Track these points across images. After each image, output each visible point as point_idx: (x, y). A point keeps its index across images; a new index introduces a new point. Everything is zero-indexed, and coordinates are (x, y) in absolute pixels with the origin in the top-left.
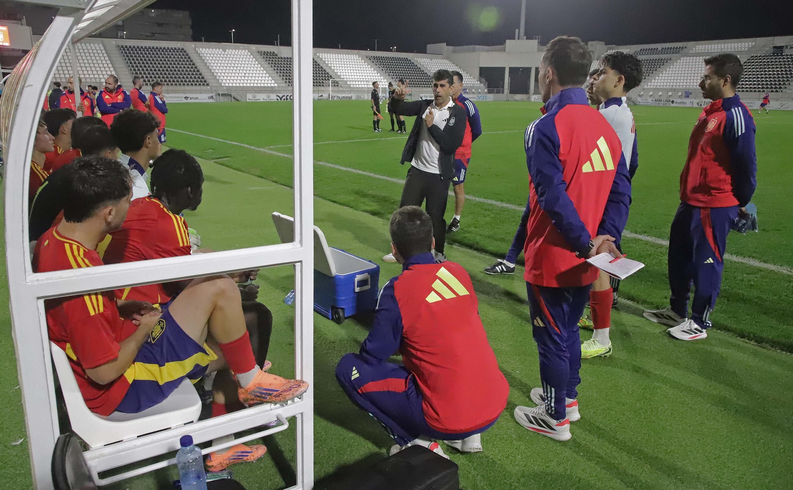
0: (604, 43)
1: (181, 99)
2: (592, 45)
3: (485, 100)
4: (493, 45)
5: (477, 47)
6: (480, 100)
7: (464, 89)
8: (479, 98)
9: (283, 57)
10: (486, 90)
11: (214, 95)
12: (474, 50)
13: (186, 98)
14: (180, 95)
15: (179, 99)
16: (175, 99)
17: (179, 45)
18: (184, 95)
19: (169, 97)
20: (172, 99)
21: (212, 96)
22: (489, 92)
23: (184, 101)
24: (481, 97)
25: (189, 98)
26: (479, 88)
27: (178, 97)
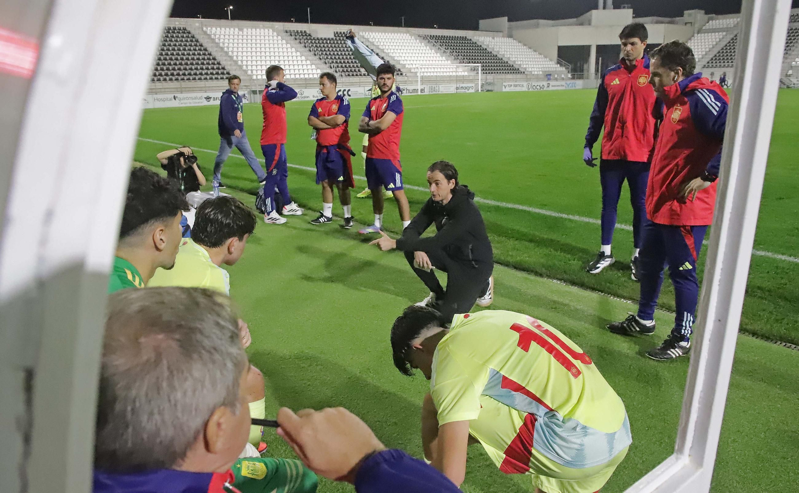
0: (703, 12)
1: (200, 101)
2: (690, 15)
3: (574, 88)
4: (557, 19)
5: (542, 21)
6: (569, 88)
7: (547, 75)
8: (568, 86)
9: (320, 37)
10: (570, 76)
11: (246, 92)
12: (537, 26)
13: (208, 98)
14: (199, 95)
15: (197, 101)
16: (191, 101)
17: (177, 23)
18: (206, 95)
19: (184, 99)
20: (188, 101)
21: (244, 95)
22: (573, 78)
23: (205, 103)
24: (570, 83)
25: (212, 99)
26: (561, 72)
27: (196, 98)
